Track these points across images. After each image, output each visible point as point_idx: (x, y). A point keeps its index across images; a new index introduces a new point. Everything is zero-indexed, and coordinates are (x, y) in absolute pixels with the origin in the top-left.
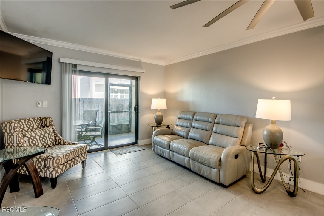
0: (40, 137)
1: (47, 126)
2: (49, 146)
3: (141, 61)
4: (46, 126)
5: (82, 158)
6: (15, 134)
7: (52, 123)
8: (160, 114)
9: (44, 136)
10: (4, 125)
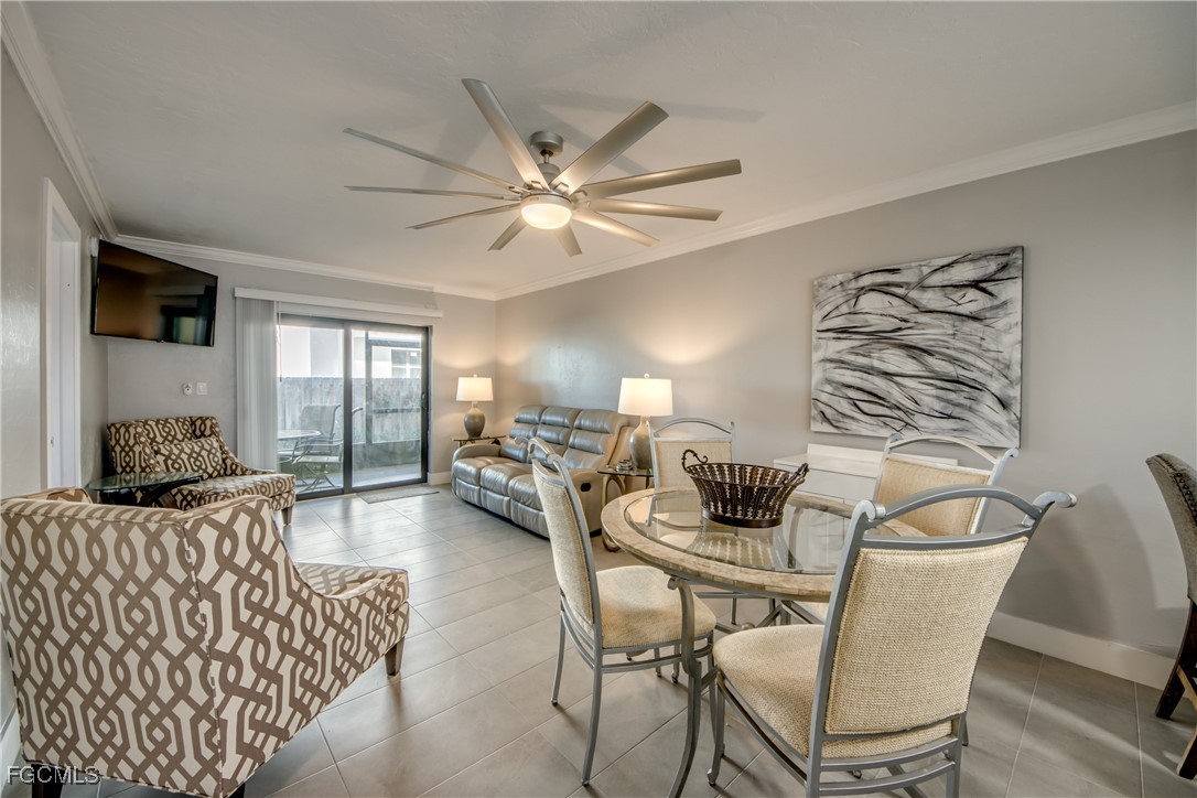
0: (190, 456)
1: (205, 436)
2: (210, 476)
3: (435, 291)
4: (203, 435)
5: (282, 501)
6: (137, 449)
7: (217, 429)
8: (478, 411)
9: (199, 454)
10: (113, 430)
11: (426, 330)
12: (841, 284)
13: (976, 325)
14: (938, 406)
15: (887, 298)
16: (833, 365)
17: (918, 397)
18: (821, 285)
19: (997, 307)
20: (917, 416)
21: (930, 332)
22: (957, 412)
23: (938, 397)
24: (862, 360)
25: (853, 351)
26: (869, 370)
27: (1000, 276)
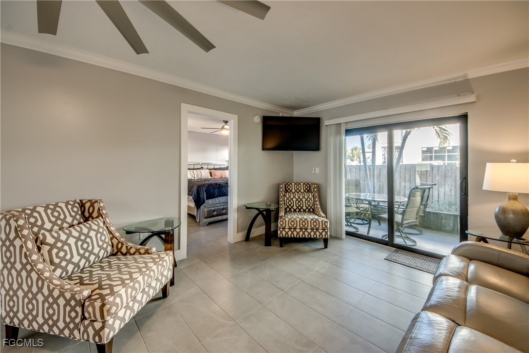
8: (516, 205)
11: (464, 118)
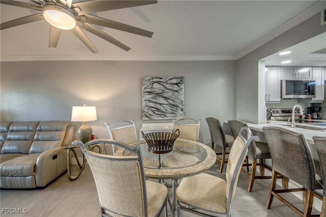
12: (149, 80)
13: (177, 93)
14: (171, 111)
15: (160, 85)
16: (148, 102)
17: (167, 109)
18: (143, 79)
19: (180, 89)
20: (167, 114)
21: (168, 94)
22: (174, 112)
23: (171, 109)
24: (155, 100)
25: (152, 98)
26: (156, 103)
27: (180, 83)
